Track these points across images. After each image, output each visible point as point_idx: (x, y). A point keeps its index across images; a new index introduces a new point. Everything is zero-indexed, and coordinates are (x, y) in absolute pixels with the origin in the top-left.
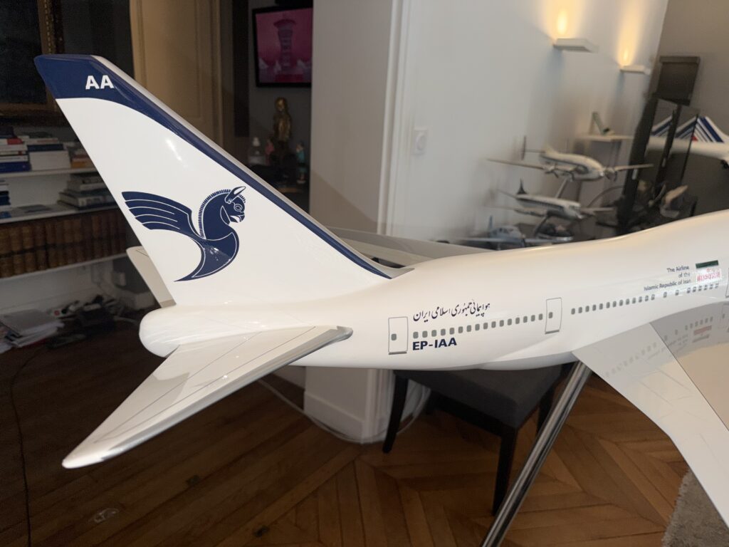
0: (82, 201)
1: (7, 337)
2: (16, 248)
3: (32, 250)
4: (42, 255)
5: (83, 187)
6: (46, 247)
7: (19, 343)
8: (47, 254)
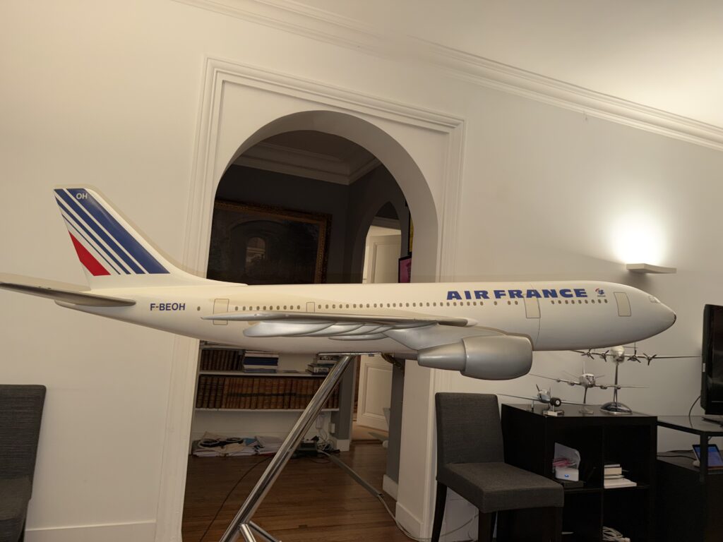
0: (316, 369)
1: (255, 447)
2: (274, 392)
3: (283, 395)
4: (287, 398)
5: (319, 362)
6: (290, 394)
7: (260, 451)
8: (290, 399)
